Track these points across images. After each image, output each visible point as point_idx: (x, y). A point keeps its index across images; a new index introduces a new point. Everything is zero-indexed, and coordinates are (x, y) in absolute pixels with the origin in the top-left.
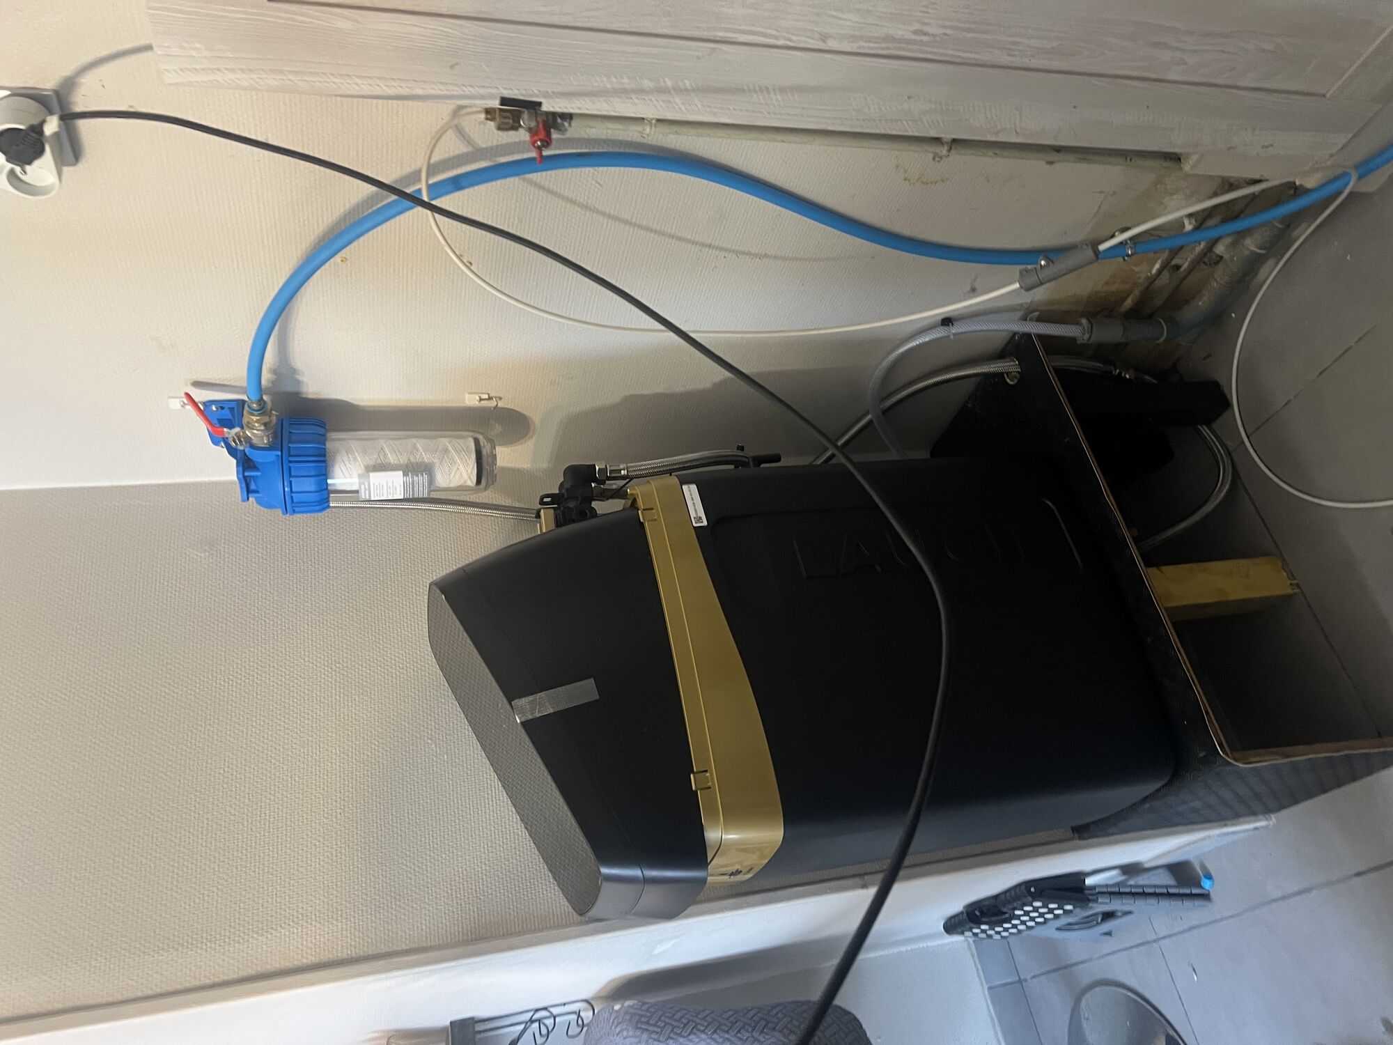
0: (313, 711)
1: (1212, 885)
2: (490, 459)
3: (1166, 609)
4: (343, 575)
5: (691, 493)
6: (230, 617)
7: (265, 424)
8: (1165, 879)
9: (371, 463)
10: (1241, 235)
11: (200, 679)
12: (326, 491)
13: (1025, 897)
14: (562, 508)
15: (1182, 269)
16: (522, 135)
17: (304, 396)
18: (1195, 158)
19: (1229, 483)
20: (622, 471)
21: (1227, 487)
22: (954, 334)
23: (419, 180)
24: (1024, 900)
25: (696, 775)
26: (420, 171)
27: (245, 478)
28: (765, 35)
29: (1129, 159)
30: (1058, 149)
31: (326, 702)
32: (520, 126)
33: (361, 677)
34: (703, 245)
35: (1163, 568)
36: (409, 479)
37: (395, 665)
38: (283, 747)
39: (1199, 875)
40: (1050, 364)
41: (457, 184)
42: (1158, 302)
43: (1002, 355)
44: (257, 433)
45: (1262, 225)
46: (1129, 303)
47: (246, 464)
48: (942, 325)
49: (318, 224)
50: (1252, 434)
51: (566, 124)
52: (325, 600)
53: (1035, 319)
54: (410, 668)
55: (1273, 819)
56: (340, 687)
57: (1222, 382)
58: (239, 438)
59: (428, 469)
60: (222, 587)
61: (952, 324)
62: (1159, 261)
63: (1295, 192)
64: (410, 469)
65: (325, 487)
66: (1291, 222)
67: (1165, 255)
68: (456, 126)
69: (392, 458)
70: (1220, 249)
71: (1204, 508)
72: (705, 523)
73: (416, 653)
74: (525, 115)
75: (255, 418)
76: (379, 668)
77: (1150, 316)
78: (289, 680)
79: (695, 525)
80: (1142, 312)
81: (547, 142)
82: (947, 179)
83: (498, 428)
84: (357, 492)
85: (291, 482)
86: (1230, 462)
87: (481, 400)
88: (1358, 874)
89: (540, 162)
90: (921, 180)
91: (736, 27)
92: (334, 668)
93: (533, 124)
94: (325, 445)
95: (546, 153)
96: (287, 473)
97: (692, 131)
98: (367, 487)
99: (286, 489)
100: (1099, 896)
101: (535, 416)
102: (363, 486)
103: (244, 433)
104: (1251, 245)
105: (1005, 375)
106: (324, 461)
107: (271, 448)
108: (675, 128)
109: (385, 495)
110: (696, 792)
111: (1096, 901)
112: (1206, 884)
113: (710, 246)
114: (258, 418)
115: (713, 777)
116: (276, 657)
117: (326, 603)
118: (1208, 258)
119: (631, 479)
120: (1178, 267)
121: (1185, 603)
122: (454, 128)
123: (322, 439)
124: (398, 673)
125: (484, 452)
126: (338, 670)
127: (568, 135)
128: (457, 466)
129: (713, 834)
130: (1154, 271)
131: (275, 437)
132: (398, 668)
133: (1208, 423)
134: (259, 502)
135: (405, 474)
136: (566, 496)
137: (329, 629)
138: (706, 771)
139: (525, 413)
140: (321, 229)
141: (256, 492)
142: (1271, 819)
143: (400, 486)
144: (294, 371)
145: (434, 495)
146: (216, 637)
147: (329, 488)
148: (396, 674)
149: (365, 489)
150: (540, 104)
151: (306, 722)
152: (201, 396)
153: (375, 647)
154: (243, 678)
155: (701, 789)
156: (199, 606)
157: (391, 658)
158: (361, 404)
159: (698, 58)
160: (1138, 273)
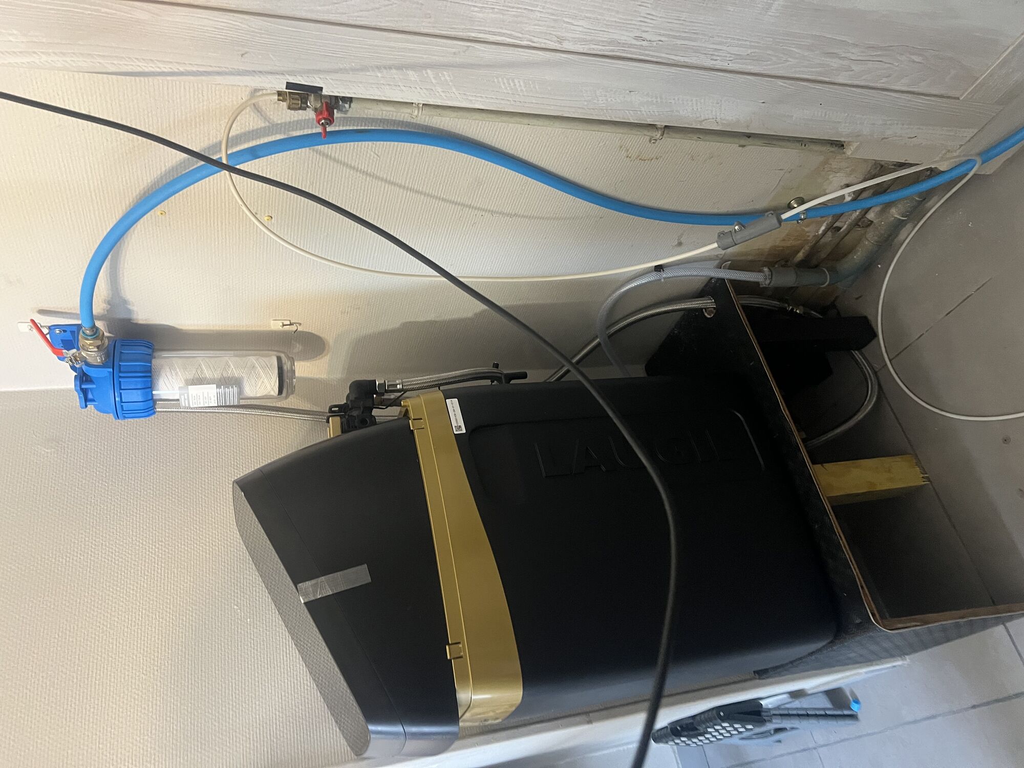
0: (137, 583)
1: (859, 709)
2: (289, 374)
3: (828, 498)
4: (168, 468)
5: (453, 405)
6: (70, 503)
7: (98, 347)
8: (824, 703)
9: (190, 377)
10: (888, 205)
11: (41, 557)
12: (151, 401)
13: (715, 719)
14: (347, 417)
15: (842, 230)
16: (310, 114)
17: (134, 322)
18: (855, 145)
19: (875, 396)
20: (398, 386)
21: (875, 399)
22: (665, 278)
23: (220, 150)
24: (715, 722)
25: (452, 646)
26: (220, 143)
27: (82, 389)
28: (510, 36)
29: (803, 145)
30: (749, 136)
31: (149, 574)
32: (308, 107)
33: (180, 553)
34: (463, 205)
35: (826, 465)
36: (222, 390)
37: (209, 542)
38: (111, 614)
39: (849, 700)
40: (739, 302)
41: (254, 153)
42: (823, 255)
43: (701, 294)
44: (92, 354)
45: (906, 198)
46: (800, 256)
47: (83, 378)
48: (655, 271)
49: (138, 183)
50: (893, 359)
51: (347, 106)
52: (152, 488)
53: (727, 267)
54: (221, 545)
55: (908, 660)
56: (161, 562)
57: (870, 317)
58: (75, 357)
59: (237, 383)
60: (64, 478)
61: (663, 271)
62: (825, 224)
63: (931, 173)
64: (223, 382)
65: (150, 398)
66: (926, 196)
67: (830, 219)
68: (254, 104)
69: (208, 374)
70: (871, 216)
71: (856, 417)
72: (464, 431)
73: (227, 533)
74: (312, 98)
75: (88, 342)
76: (195, 545)
77: (816, 266)
78: (118, 556)
79: (456, 433)
80: (809, 264)
81: (330, 120)
82: (661, 157)
83: (298, 347)
84: (178, 400)
85: (121, 394)
86: (876, 381)
87: (284, 325)
88: (974, 707)
89: (325, 137)
90: (640, 157)
91: (487, 29)
92: (157, 545)
93: (319, 105)
94: (151, 362)
95: (329, 129)
96: (118, 386)
97: (454, 114)
98: (186, 397)
99: (117, 399)
100: (774, 717)
101: (329, 337)
102: (182, 397)
103: (80, 354)
104: (895, 213)
105: (704, 310)
106: (150, 377)
107: (104, 366)
108: (439, 111)
109: (202, 403)
110: (451, 660)
111: (770, 721)
112: (855, 707)
113: (469, 206)
114: (91, 342)
115: (465, 648)
116: (108, 537)
117: (153, 491)
118: (862, 223)
119: (405, 391)
120: (839, 229)
121: (842, 493)
122: (252, 106)
123: (149, 358)
124: (211, 549)
125: (285, 368)
126: (160, 547)
127: (349, 115)
128: (262, 380)
129: (464, 695)
130: (820, 232)
131: (107, 356)
132: (211, 545)
133: (859, 348)
134: (96, 407)
135: (218, 387)
136: (350, 407)
137: (154, 512)
138: (459, 643)
139: (321, 335)
140: (142, 188)
141: (92, 400)
142: (906, 660)
143: (214, 396)
144: (125, 302)
145: (243, 402)
146: (57, 520)
147: (154, 398)
148: (209, 550)
149: (185, 399)
150: (321, 89)
151: (131, 592)
152: (45, 321)
153: (192, 528)
154: (79, 555)
155: (454, 659)
156: (44, 494)
157: (206, 537)
158: (184, 328)
159: (455, 53)
160: (808, 232)
